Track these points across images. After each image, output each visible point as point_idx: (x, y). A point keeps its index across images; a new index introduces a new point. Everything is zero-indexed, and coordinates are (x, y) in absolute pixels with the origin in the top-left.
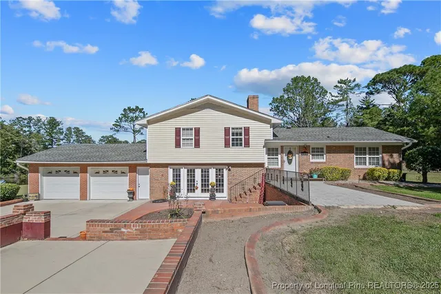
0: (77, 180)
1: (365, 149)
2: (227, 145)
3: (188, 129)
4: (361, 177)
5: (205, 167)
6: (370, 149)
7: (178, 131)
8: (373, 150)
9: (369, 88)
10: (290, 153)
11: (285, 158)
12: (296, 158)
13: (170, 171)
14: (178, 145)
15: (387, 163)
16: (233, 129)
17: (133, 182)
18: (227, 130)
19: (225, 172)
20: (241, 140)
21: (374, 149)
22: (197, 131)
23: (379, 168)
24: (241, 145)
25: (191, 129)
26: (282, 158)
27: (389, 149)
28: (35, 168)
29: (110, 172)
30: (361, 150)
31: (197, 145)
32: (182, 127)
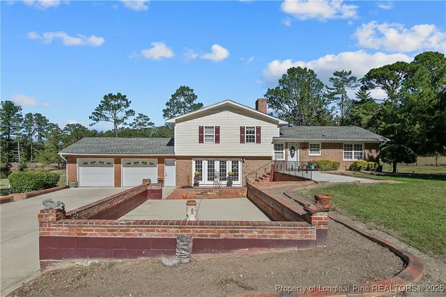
0: (112, 170)
1: (351, 146)
2: (242, 141)
3: (209, 127)
4: (348, 168)
5: (223, 160)
6: (355, 145)
7: (201, 129)
8: (358, 147)
9: (363, 83)
10: (293, 148)
11: (289, 152)
12: (298, 153)
13: (194, 162)
14: (201, 140)
15: (367, 157)
16: (247, 128)
17: (161, 172)
18: (242, 129)
19: (240, 164)
20: (254, 137)
21: (358, 145)
22: (218, 130)
23: (360, 160)
24: (254, 141)
25: (213, 127)
26: (286, 152)
27: (370, 146)
28: (72, 159)
29: (140, 163)
30: (348, 147)
31: (217, 140)
32: (204, 126)
